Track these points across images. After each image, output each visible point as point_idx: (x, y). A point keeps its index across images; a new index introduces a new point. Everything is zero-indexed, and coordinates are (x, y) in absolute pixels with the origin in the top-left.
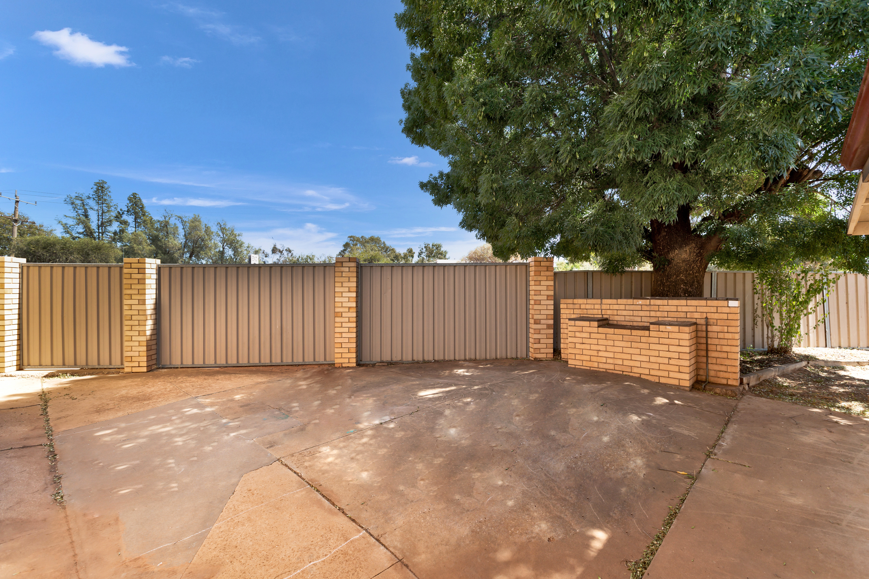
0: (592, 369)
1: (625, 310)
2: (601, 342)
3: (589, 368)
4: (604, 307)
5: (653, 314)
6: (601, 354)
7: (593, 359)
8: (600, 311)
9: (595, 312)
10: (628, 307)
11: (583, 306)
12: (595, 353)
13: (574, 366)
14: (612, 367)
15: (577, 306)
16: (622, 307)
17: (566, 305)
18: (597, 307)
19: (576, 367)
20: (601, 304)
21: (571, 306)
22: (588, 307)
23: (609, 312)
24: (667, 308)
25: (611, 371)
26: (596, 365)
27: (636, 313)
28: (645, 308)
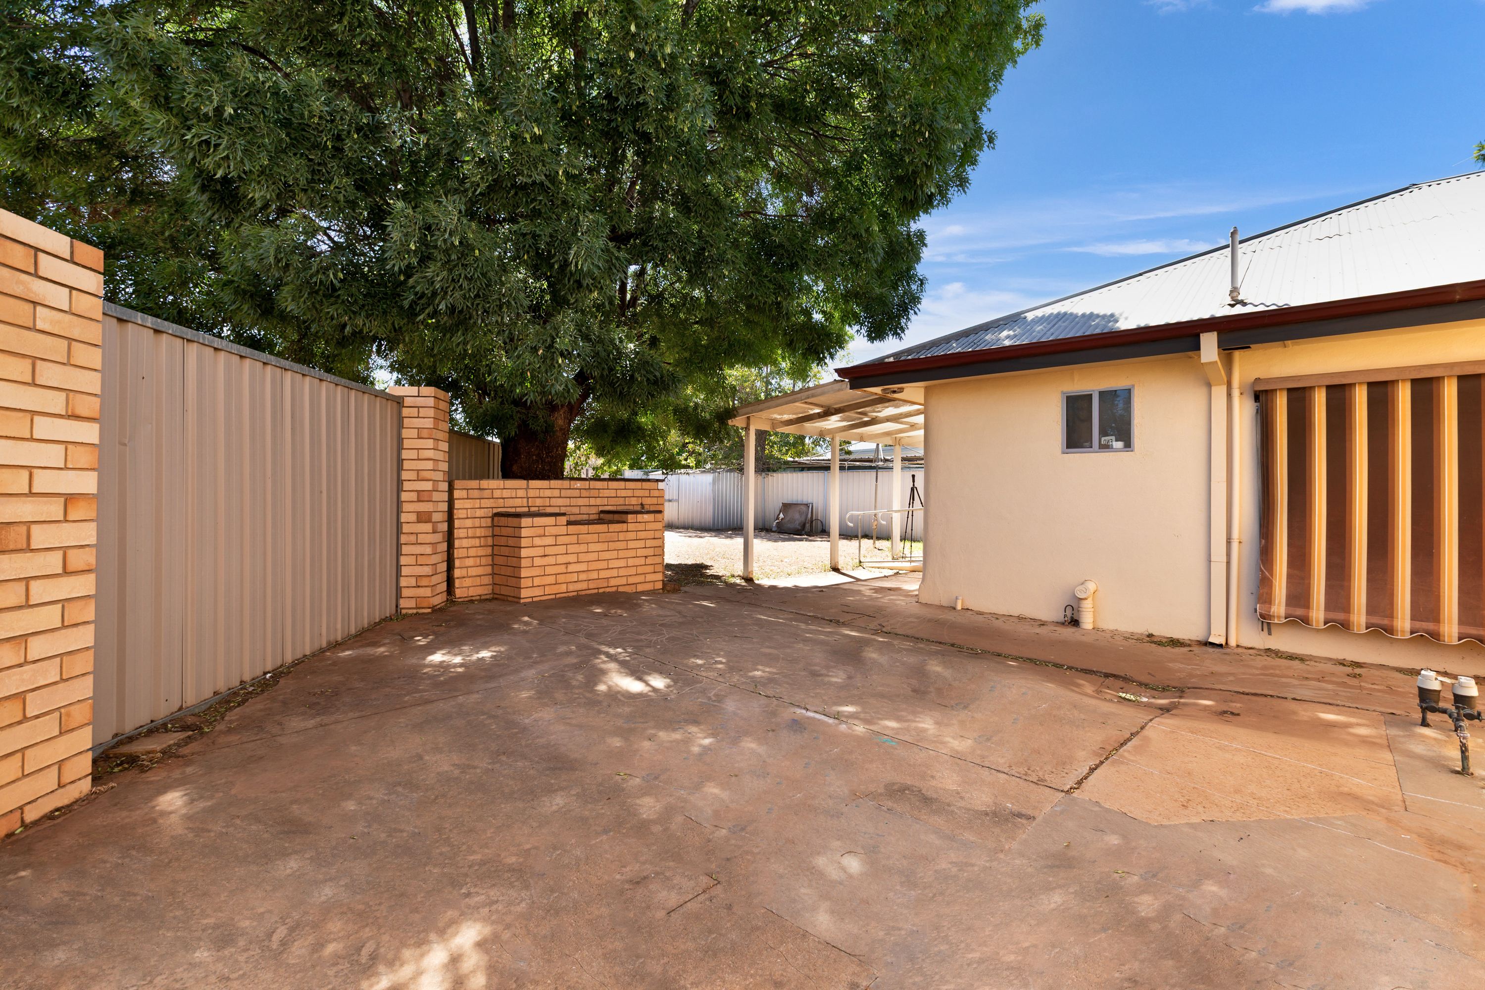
0: (558, 596)
1: (560, 497)
2: (571, 549)
3: (553, 597)
4: (532, 493)
5: (593, 501)
6: (571, 568)
7: (561, 579)
8: (525, 500)
9: (518, 502)
10: (564, 493)
11: (497, 494)
12: (562, 569)
13: (530, 600)
14: (584, 586)
15: (487, 494)
16: (556, 493)
17: (465, 491)
18: (521, 493)
19: (535, 599)
20: (527, 488)
21: (476, 494)
22: (506, 494)
23: (539, 502)
24: (606, 493)
25: (583, 593)
26: (563, 588)
27: (574, 502)
28: (585, 493)
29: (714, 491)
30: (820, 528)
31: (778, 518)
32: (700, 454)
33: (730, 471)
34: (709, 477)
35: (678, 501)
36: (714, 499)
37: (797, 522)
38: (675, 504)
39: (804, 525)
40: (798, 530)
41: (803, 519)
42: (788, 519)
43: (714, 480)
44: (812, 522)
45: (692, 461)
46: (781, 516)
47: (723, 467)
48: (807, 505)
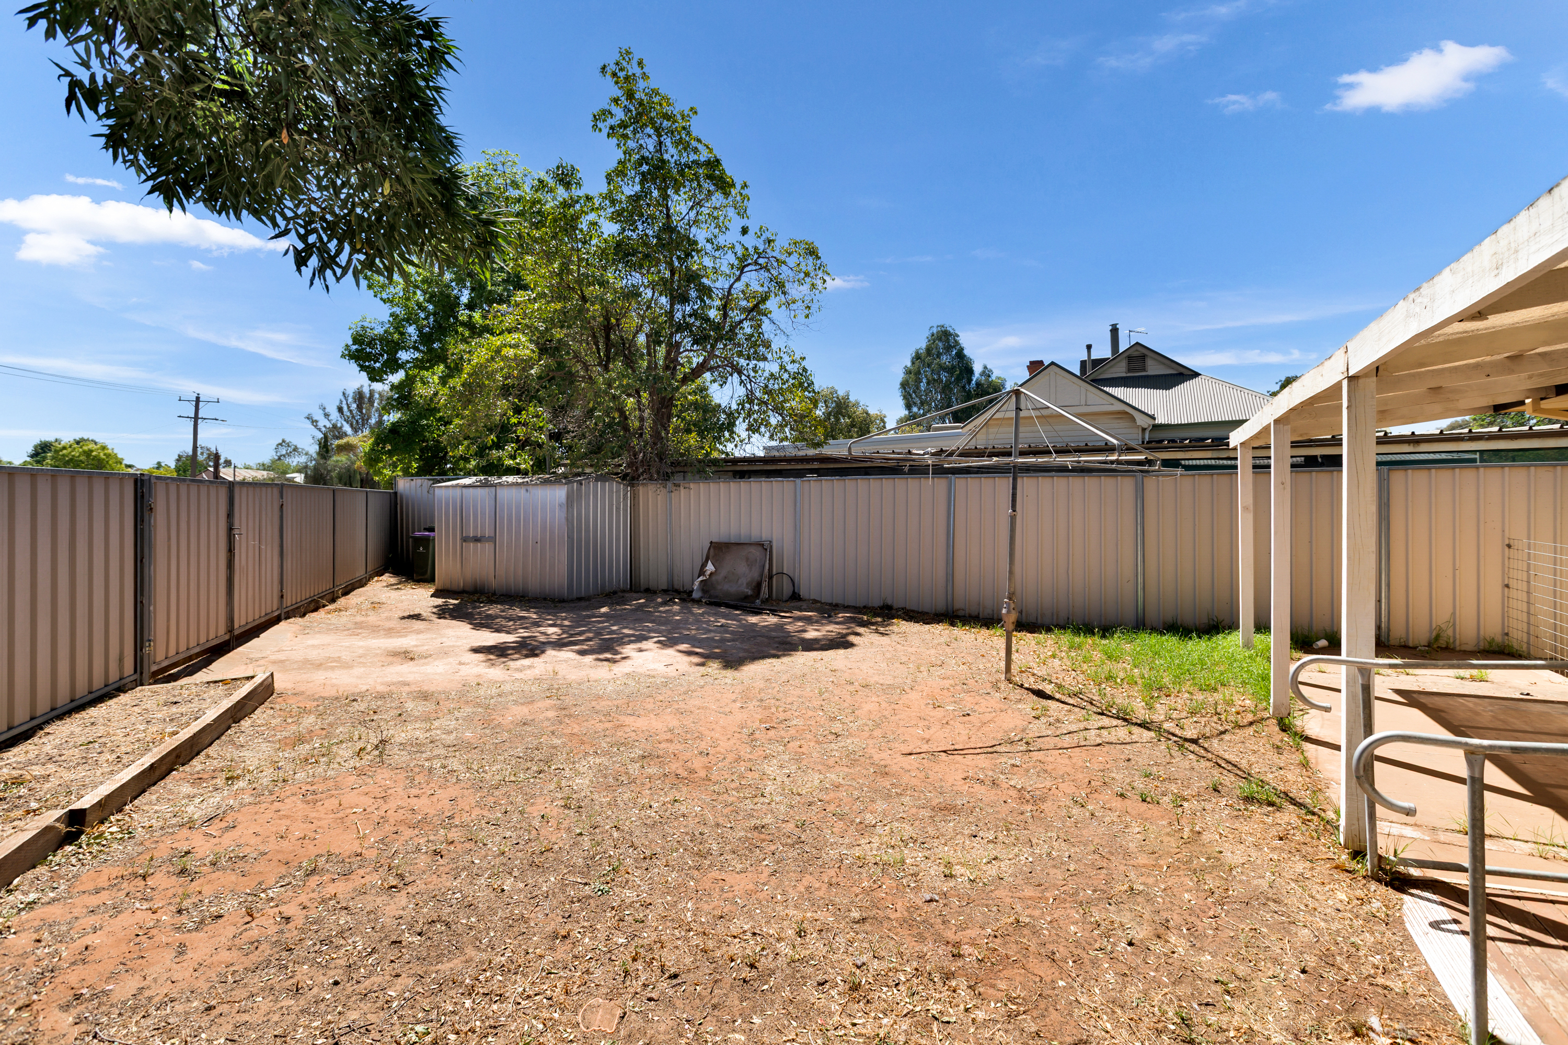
29: (569, 520)
30: (787, 590)
31: (702, 573)
32: (540, 446)
33: (602, 478)
34: (559, 493)
35: (493, 539)
36: (570, 538)
37: (744, 581)
38: (488, 546)
39: (759, 585)
40: (746, 598)
41: (755, 574)
42: (723, 573)
43: (569, 497)
44: (771, 577)
45: (524, 461)
46: (710, 567)
47: (588, 470)
48: (760, 545)
